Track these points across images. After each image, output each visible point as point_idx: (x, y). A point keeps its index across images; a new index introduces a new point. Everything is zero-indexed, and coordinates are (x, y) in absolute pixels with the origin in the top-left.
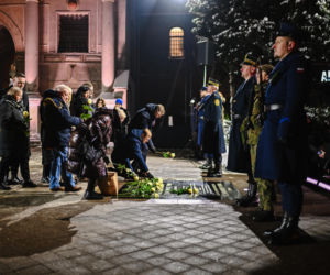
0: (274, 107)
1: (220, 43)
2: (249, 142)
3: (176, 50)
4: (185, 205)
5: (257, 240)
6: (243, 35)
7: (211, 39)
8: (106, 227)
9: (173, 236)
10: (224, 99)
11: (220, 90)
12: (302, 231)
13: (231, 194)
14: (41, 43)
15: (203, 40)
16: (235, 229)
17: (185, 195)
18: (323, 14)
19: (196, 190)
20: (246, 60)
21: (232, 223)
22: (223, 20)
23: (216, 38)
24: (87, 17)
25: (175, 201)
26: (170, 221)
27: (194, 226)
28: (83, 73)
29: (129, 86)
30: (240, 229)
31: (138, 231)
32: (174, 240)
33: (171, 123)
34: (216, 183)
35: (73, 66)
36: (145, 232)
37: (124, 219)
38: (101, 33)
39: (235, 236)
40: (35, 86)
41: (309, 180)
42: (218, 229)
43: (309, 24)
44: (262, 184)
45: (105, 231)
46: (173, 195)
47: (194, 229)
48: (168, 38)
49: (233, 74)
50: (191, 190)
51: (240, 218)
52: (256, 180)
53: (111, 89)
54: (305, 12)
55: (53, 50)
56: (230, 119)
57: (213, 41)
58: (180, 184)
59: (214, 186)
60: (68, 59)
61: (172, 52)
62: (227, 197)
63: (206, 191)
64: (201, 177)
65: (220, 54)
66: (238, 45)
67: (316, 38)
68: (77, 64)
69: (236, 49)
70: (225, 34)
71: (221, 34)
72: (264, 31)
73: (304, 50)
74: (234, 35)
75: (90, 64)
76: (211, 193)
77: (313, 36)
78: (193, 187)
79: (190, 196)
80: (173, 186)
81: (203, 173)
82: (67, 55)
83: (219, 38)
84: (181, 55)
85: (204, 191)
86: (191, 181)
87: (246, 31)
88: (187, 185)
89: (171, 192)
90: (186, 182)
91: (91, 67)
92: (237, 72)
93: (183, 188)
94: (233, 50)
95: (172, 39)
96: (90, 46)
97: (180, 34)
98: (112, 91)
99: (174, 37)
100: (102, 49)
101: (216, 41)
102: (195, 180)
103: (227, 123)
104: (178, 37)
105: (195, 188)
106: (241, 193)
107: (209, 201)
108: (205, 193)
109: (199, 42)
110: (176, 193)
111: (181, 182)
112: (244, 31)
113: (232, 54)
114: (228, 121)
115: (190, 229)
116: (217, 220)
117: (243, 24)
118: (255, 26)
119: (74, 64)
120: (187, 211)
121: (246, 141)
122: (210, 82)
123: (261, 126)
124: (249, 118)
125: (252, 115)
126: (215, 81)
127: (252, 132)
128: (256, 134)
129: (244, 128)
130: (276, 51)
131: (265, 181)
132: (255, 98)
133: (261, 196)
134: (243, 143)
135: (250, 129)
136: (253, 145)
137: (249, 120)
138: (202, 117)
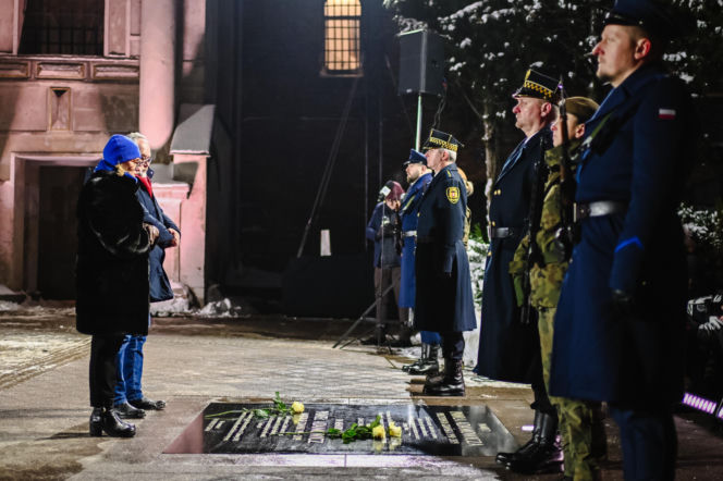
0: (599, 209)
1: (458, 36)
2: (533, 300)
3: (341, 51)
4: (364, 471)
6: (521, 16)
7: (434, 26)
10: (470, 187)
13: (487, 442)
15: (413, 28)
17: (364, 444)
19: (396, 429)
20: (527, 84)
23: (449, 23)
25: (338, 461)
28: (86, 109)
29: (213, 148)
33: (325, 249)
34: (447, 410)
35: (59, 93)
41: (689, 400)
44: (569, 412)
46: (330, 445)
48: (319, 22)
49: (492, 118)
50: (379, 430)
52: (553, 401)
53: (163, 156)
55: (6, 48)
56: (486, 240)
57: (441, 31)
58: (350, 413)
59: (441, 416)
60: (44, 73)
61: (331, 59)
62: (477, 448)
63: (420, 432)
64: (408, 395)
65: (459, 65)
66: (507, 44)
67: (711, 28)
68: (74, 86)
69: (500, 54)
70: (472, 13)
71: (460, 13)
72: (575, 8)
73: (679, 58)
74: (496, 15)
75: (105, 87)
76: (435, 436)
77: (700, 23)
78: (385, 420)
79: (378, 446)
80: (332, 418)
81: (413, 382)
82: (44, 63)
83: (456, 24)
84: (353, 66)
85: (416, 431)
86: (380, 406)
87: (526, 7)
88: (371, 417)
89: (326, 436)
90: (366, 407)
91: (109, 96)
92: (504, 115)
93: (360, 425)
94: (492, 55)
95: (331, 23)
96: (109, 41)
97: (352, 9)
98: (168, 160)
99: (335, 18)
100: (140, 50)
101: (447, 32)
102: (391, 401)
103: (477, 250)
104: (348, 18)
105: (392, 424)
106: (514, 436)
107: (429, 458)
108: (418, 437)
109: (402, 33)
110: (340, 437)
111: (355, 407)
112: (521, 6)
113: (491, 65)
114: (479, 245)
119: (62, 85)
121: (526, 299)
122: (432, 139)
123: (567, 259)
124: (533, 238)
125: (540, 229)
126: (446, 139)
127: (540, 275)
128: (551, 279)
129: (520, 265)
130: (603, 61)
131: (574, 405)
132: (547, 184)
133: (568, 444)
134: (520, 303)
135: (536, 265)
136: (544, 310)
137: (533, 241)
138: (413, 233)
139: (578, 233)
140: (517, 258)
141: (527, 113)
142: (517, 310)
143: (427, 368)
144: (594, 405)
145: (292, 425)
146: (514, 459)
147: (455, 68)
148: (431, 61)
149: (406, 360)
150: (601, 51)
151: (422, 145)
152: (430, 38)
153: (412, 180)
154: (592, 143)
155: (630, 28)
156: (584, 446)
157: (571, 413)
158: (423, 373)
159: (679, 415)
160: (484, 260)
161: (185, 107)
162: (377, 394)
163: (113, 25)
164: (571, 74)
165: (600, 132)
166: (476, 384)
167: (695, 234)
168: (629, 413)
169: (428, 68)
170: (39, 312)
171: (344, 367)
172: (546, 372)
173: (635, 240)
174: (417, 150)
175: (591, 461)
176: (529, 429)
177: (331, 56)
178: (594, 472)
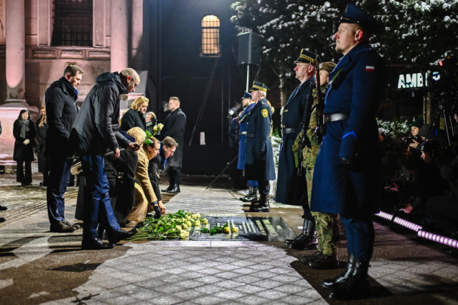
0: (336, 118)
1: (267, 35)
3: (210, 45)
4: (220, 248)
5: (314, 293)
6: (298, 26)
7: (256, 31)
9: (203, 290)
10: (273, 109)
12: (373, 280)
13: (280, 235)
14: (28, 33)
15: (245, 32)
16: (285, 279)
17: (220, 235)
19: (236, 229)
20: (301, 56)
21: (281, 271)
22: (272, 6)
23: (263, 29)
25: (207, 244)
27: (231, 275)
29: (147, 92)
30: (292, 279)
31: (156, 283)
32: (205, 295)
33: (203, 141)
34: (261, 219)
36: (166, 284)
37: (139, 267)
38: (110, 21)
39: (285, 289)
40: (20, 90)
41: (382, 214)
42: (264, 279)
43: (383, 13)
44: (321, 220)
45: (114, 283)
46: (203, 236)
47: (231, 279)
48: (199, 30)
49: (284, 77)
50: (228, 229)
51: (293, 265)
52: (313, 214)
55: (44, 43)
56: (280, 136)
57: (259, 33)
58: (214, 220)
59: (258, 222)
60: (64, 55)
61: (205, 48)
62: (276, 238)
63: (248, 230)
64: (243, 212)
65: (268, 50)
66: (291, 39)
67: (392, 31)
68: (78, 61)
69: (288, 45)
70: (274, 24)
71: (268, 24)
72: (325, 21)
73: (376, 46)
74: (286, 25)
75: (94, 62)
76: (255, 232)
77: (387, 28)
78: (231, 224)
79: (227, 237)
81: (244, 206)
82: (64, 50)
83: (266, 30)
84: (216, 52)
85: (245, 229)
86: (228, 217)
87: (301, 21)
88: (224, 222)
89: (201, 231)
90: (221, 218)
91: (96, 67)
92: (289, 75)
93: (218, 226)
94: (284, 45)
95: (205, 30)
96: (95, 39)
97: (215, 23)
99: (207, 28)
100: (111, 43)
101: (262, 33)
102: (233, 215)
103: (276, 141)
104: (213, 28)
105: (234, 226)
106: (294, 232)
107: (252, 242)
108: (246, 232)
109: (240, 34)
110: (209, 232)
111: (216, 218)
112: (298, 20)
113: (284, 50)
114: (277, 139)
115: (226, 279)
116: (262, 267)
117: (298, 11)
118: (314, 13)
119: (73, 61)
120: (222, 256)
121: (300, 164)
122: (254, 86)
123: (319, 143)
124: (305, 133)
125: (309, 128)
126: (261, 86)
127: (308, 152)
128: (314, 153)
129: (297, 147)
130: (339, 42)
131: (325, 216)
132: (313, 106)
133: (320, 235)
134: (297, 166)
135: (306, 147)
136: (309, 169)
137: (305, 134)
138: (245, 133)
139: (325, 129)
140: (296, 143)
141: (301, 71)
142: (295, 169)
143: (251, 199)
146: (293, 242)
147: (266, 52)
148: (254, 48)
149: (242, 194)
150: (338, 37)
151: (249, 89)
152: (253, 36)
153: (245, 107)
154: (332, 84)
155: (353, 25)
156: (329, 236)
157: (323, 220)
158: (249, 201)
159: (376, 221)
160: (279, 146)
162: (227, 211)
163: (97, 31)
164: (323, 54)
165: (337, 78)
166: (276, 206)
167: (383, 133)
168: (350, 220)
169: (252, 51)
171: (211, 198)
172: (309, 200)
173: (352, 133)
174: (247, 91)
175: (332, 244)
176: (301, 228)
177: (205, 47)
178: (333, 249)
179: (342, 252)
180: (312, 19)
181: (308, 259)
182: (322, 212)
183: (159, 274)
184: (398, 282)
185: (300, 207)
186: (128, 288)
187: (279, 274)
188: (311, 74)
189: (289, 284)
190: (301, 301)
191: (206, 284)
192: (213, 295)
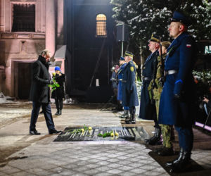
0: (171, 72)
3: (101, 30)
4: (109, 145)
5: (162, 169)
6: (150, 20)
7: (126, 23)
8: (49, 164)
9: (100, 169)
10: (137, 66)
11: (134, 60)
13: (142, 136)
15: (121, 23)
16: (145, 162)
17: (108, 138)
18: (204, 6)
19: (117, 134)
21: (143, 157)
22: (135, 9)
23: (130, 22)
24: (34, 6)
25: (101, 143)
26: (98, 157)
27: (116, 160)
28: (31, 47)
29: (66, 57)
30: (149, 162)
31: (73, 166)
33: (97, 84)
34: (131, 128)
35: (23, 42)
36: (79, 167)
37: (63, 157)
38: (45, 17)
39: (146, 167)
41: (197, 124)
42: (134, 162)
43: (196, 13)
44: (164, 128)
45: (48, 167)
46: (99, 138)
47: (115, 163)
48: (95, 22)
49: (142, 48)
50: (112, 134)
51: (150, 154)
52: (160, 125)
53: (52, 59)
54: (192, 5)
55: (8, 30)
56: (141, 81)
57: (128, 24)
58: (105, 129)
59: (130, 130)
60: (19, 37)
62: (140, 138)
63: (124, 134)
64: (121, 124)
65: (133, 33)
66: (146, 28)
67: (201, 23)
68: (27, 40)
69: (144, 30)
70: (136, 19)
71: (133, 19)
72: (164, 18)
73: (192, 31)
74: (143, 20)
75: (36, 41)
76: (128, 135)
77: (198, 22)
78: (114, 131)
79: (112, 138)
80: (100, 131)
81: (122, 120)
82: (19, 34)
83: (132, 22)
84: (104, 34)
85: (122, 134)
86: (113, 127)
87: (151, 18)
88: (110, 130)
89: (98, 136)
90: (109, 127)
91: (37, 43)
92: (145, 47)
93: (107, 132)
94: (142, 31)
95: (98, 22)
96: (37, 28)
97: (104, 18)
98: (54, 60)
100: (45, 30)
101: (130, 24)
102: (116, 126)
104: (103, 21)
105: (116, 132)
106: (150, 135)
107: (126, 141)
108: (123, 136)
109: (117, 25)
110: (102, 136)
112: (149, 17)
113: (142, 34)
114: (139, 83)
115: (113, 163)
116: (133, 155)
117: (149, 12)
118: (158, 14)
119: (24, 40)
120: (110, 150)
121: (152, 97)
122: (126, 54)
123: (162, 86)
125: (156, 78)
126: (130, 53)
128: (159, 92)
129: (151, 88)
132: (158, 66)
133: (164, 137)
134: (150, 98)
135: (155, 88)
136: (157, 100)
137: (154, 81)
138: (121, 80)
139: (165, 79)
141: (152, 46)
142: (150, 100)
143: (126, 116)
144: (171, 126)
145: (89, 133)
146: (149, 141)
148: (125, 33)
149: (120, 114)
150: (170, 29)
152: (125, 26)
153: (121, 65)
154: (169, 54)
156: (169, 138)
158: (124, 118)
161: (58, 46)
162: (112, 124)
163: (38, 23)
164: (163, 36)
165: (171, 51)
166: (139, 121)
170: (19, 103)
171: (103, 117)
172: (157, 117)
174: (122, 57)
176: (154, 132)
177: (98, 32)
178: (172, 145)
179: (176, 146)
180: (157, 17)
181: (158, 150)
182: (164, 124)
183: (75, 160)
184: (208, 162)
185: (153, 121)
186: (58, 169)
187: (142, 159)
188: (157, 48)
189: (148, 164)
190: (155, 174)
191: (102, 166)
192: (105, 172)
